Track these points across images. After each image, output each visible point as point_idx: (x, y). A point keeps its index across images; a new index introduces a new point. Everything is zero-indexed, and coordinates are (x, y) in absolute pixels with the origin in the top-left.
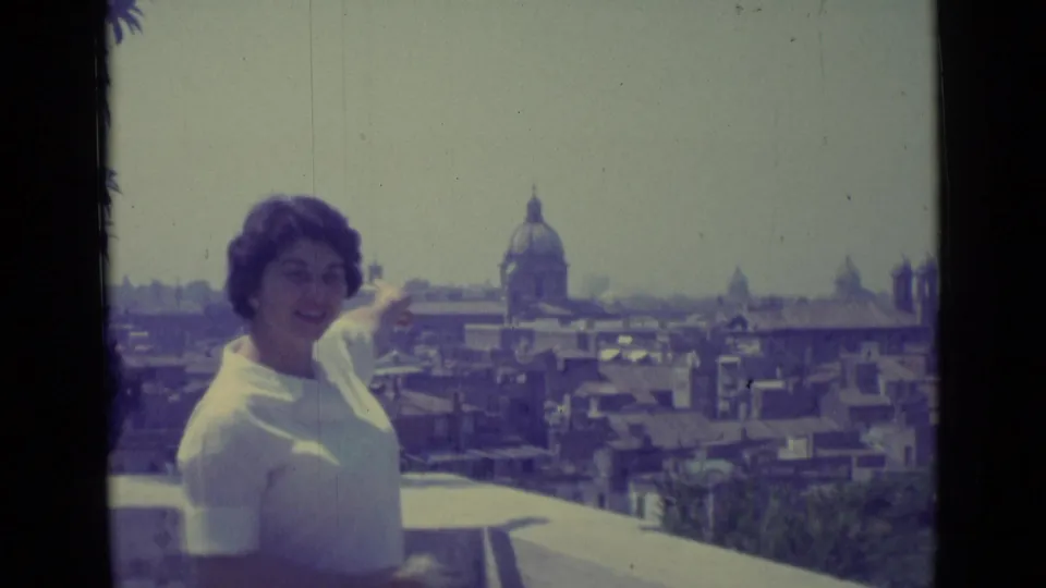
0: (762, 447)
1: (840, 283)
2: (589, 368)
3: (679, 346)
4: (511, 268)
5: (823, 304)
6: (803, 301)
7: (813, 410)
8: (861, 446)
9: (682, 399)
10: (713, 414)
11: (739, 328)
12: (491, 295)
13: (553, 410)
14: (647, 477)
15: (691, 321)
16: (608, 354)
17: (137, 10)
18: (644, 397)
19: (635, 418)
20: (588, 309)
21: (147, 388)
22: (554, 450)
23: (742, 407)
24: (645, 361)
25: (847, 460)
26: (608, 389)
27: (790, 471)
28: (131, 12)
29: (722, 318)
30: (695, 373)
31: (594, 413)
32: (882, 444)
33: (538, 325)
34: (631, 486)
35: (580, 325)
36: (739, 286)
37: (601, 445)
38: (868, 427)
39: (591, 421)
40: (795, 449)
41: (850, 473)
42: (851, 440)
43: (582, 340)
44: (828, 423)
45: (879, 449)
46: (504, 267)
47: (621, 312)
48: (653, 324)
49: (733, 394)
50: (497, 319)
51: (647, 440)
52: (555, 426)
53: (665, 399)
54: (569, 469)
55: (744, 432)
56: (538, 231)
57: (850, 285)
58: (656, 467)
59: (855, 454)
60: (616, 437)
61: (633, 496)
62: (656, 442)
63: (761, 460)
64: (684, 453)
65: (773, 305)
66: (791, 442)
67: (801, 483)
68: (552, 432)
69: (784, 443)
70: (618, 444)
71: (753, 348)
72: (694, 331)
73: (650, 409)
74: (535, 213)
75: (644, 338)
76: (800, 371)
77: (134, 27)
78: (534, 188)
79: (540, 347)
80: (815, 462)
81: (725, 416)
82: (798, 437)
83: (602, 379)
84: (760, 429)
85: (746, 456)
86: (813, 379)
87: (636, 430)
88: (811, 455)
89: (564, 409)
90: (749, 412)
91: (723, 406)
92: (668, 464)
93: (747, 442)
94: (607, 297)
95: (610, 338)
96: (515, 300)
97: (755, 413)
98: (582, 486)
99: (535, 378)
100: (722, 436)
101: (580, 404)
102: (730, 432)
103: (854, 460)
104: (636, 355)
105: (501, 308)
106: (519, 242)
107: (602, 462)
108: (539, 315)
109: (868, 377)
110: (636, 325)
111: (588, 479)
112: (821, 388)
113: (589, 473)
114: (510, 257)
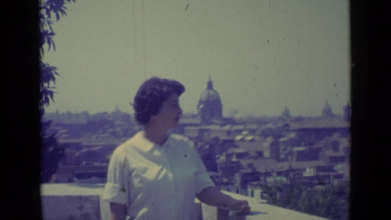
0: (297, 172)
1: (324, 111)
2: (231, 143)
3: (265, 134)
4: (202, 106)
5: (318, 119)
6: (310, 118)
7: (316, 158)
8: (334, 171)
9: (267, 154)
10: (278, 160)
11: (286, 128)
12: (194, 116)
13: (219, 158)
14: (255, 183)
15: (269, 126)
16: (239, 138)
17: (65, 8)
18: (252, 154)
19: (249, 161)
20: (230, 121)
21: (67, 151)
22: (220, 173)
23: (290, 157)
24: (252, 140)
25: (329, 176)
26: (239, 151)
27: (307, 181)
28: (62, 8)
29: (280, 124)
30: (272, 144)
31: (234, 159)
32: (342, 170)
33: (212, 127)
34: (249, 186)
35: (227, 127)
36: (286, 113)
37: (237, 171)
38: (336, 164)
39: (233, 163)
40: (309, 172)
41: (330, 181)
42: (330, 169)
43: (229, 133)
44: (321, 163)
45: (341, 172)
46: (199, 106)
47: (242, 122)
48: (254, 127)
49: (286, 152)
50: (197, 125)
51: (254, 169)
52: (220, 164)
53: (260, 154)
54: (225, 180)
55: (290, 166)
56: (211, 92)
57: (328, 112)
58: (258, 179)
59: (332, 174)
60: (243, 168)
61: (249, 190)
62: (258, 170)
63: (297, 176)
64: (268, 174)
65: (299, 119)
66: (308, 170)
67: (312, 185)
68: (219, 166)
69: (305, 170)
70: (244, 171)
71: (292, 135)
72: (270, 129)
73: (256, 158)
74: (210, 85)
75: (252, 132)
76: (311, 144)
77: (64, 14)
78: (210, 76)
79: (213, 136)
80: (316, 177)
81: (283, 160)
82: (310, 168)
83: (236, 147)
84: (296, 165)
85: (291, 175)
86: (315, 146)
87: (250, 165)
88: (315, 174)
89: (223, 158)
90: (292, 158)
91: (282, 156)
92: (262, 178)
93: (291, 170)
94: (238, 116)
95: (239, 132)
96: (203, 117)
97: (294, 159)
98: (230, 186)
99: (212, 147)
100: (282, 168)
101: (229, 156)
102: (285, 166)
103: (332, 177)
104: (249, 138)
105: (198, 121)
106: (204, 97)
107: (238, 178)
108: (213, 123)
109: (335, 146)
110: (249, 127)
111: (232, 184)
112: (319, 150)
113: (233, 182)
114: (201, 102)
